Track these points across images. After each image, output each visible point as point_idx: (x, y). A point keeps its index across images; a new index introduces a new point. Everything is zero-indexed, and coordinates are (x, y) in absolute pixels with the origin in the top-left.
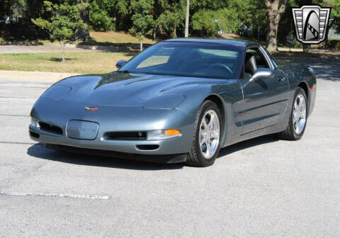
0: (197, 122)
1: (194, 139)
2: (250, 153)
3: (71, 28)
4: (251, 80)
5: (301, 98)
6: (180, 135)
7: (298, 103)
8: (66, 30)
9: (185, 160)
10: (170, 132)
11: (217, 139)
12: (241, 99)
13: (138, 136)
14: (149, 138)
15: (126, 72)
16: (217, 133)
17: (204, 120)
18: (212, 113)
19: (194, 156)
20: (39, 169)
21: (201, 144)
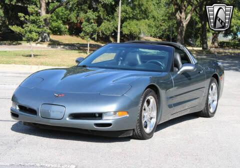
0: (140, 105)
1: (138, 118)
2: (178, 128)
3: (38, 33)
4: (179, 73)
5: (214, 86)
6: (128, 116)
7: (212, 90)
8: (34, 34)
9: (131, 135)
10: (120, 113)
11: (154, 118)
12: (172, 87)
13: (96, 117)
14: (105, 117)
15: (84, 66)
16: (154, 114)
17: (145, 104)
18: (151, 98)
19: (138, 131)
20: (19, 142)
21: (143, 122)
